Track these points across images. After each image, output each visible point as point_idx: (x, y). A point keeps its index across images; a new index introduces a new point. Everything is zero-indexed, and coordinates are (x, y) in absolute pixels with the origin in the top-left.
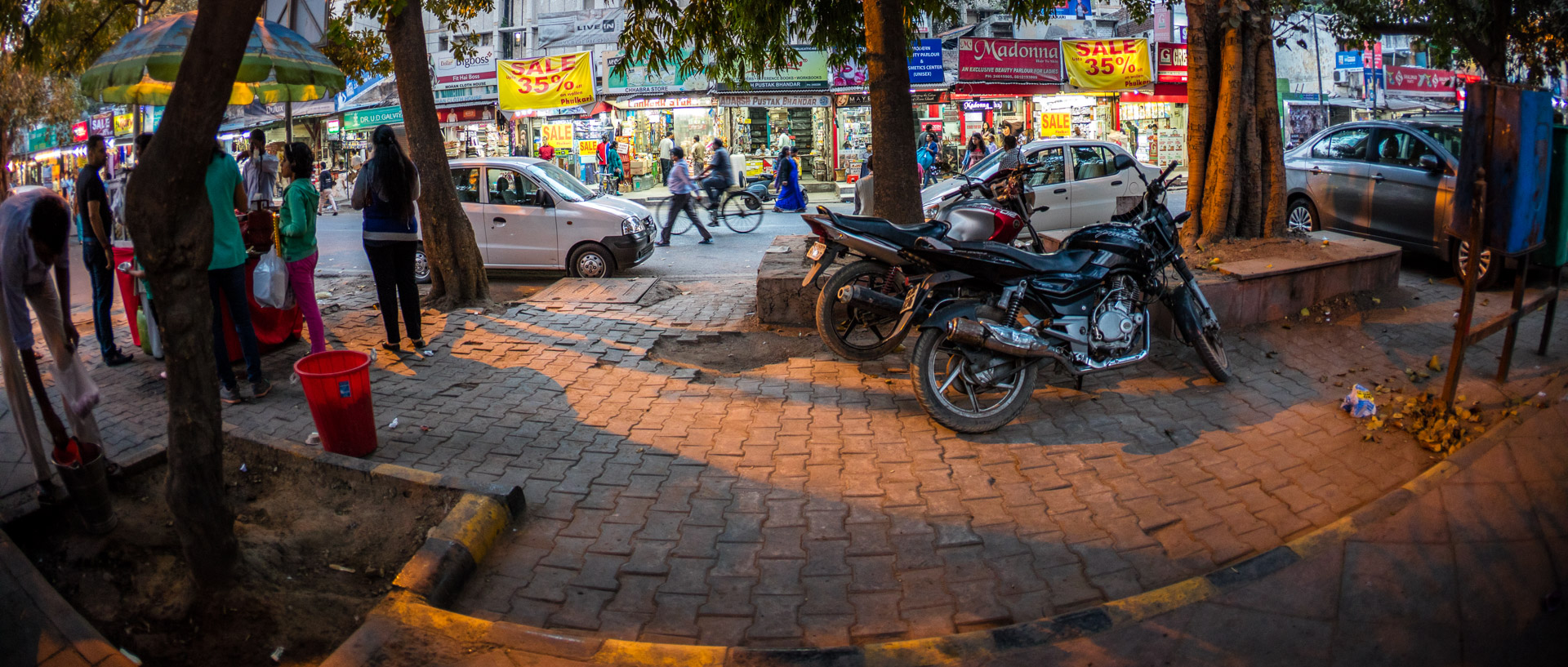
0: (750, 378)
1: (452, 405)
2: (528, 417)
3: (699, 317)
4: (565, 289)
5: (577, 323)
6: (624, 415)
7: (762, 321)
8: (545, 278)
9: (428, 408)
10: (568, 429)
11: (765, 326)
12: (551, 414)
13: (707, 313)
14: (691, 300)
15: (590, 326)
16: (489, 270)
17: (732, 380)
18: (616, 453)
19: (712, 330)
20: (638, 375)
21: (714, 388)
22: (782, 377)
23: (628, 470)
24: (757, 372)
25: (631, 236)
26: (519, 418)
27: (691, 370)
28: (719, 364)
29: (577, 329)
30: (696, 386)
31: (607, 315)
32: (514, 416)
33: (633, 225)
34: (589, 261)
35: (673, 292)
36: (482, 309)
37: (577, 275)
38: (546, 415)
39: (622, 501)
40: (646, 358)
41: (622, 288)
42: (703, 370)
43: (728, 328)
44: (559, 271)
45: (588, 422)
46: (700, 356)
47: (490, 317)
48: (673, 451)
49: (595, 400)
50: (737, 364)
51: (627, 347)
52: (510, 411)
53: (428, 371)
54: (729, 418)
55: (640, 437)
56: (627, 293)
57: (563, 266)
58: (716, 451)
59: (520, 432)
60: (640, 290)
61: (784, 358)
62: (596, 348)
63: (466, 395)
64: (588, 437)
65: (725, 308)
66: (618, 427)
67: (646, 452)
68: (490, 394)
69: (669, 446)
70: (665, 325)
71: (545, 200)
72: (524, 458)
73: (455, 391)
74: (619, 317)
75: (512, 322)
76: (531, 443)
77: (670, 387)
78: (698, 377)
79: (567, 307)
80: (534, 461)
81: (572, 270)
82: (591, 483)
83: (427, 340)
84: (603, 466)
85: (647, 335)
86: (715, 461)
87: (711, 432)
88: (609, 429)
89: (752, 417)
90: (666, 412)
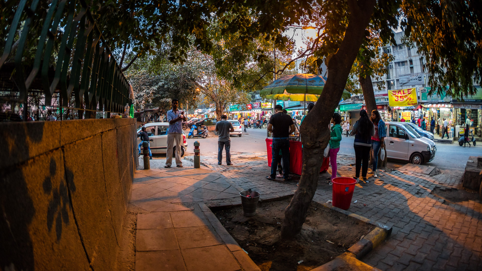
0: (458, 205)
1: (374, 199)
2: (396, 207)
3: (447, 182)
4: (409, 167)
5: (412, 179)
6: (423, 211)
7: (463, 186)
8: (403, 162)
9: (366, 199)
10: (407, 212)
11: (464, 188)
12: (403, 207)
13: (448, 181)
14: (444, 176)
15: (416, 180)
16: (388, 158)
17: (453, 205)
18: (419, 223)
19: (449, 187)
20: (428, 198)
21: (449, 206)
22: (466, 206)
23: (421, 229)
24: (459, 203)
25: (429, 151)
26: (394, 206)
27: (443, 199)
28: (450, 199)
29: (412, 180)
30: (443, 205)
31: (421, 177)
32: (392, 206)
33: (431, 148)
34: (416, 159)
35: (439, 172)
36: (384, 170)
37: (412, 163)
38: (402, 207)
39: (418, 238)
40: (431, 193)
41: (426, 169)
42: (446, 200)
43: (454, 187)
44: (407, 161)
45: (413, 211)
46: (445, 195)
47: (387, 173)
48: (434, 225)
49: (416, 204)
50: (455, 200)
51: (426, 189)
52: (391, 204)
53: (367, 187)
54: (451, 217)
55: (427, 219)
56: (427, 171)
57: (408, 159)
58: (446, 228)
59: (394, 211)
60: (431, 170)
61: (467, 200)
62: (417, 188)
63: (378, 197)
64: (412, 216)
65: (453, 180)
66: (421, 214)
67: (428, 224)
68: (386, 197)
69: (434, 223)
70: (437, 183)
71: (406, 137)
72: (393, 219)
73: (375, 195)
74: (424, 178)
75: (393, 176)
76: (396, 215)
77: (437, 204)
78: (444, 202)
79: (410, 173)
80: (396, 221)
81: (411, 161)
82: (411, 231)
83: (367, 178)
84: (415, 226)
85: (432, 186)
86: (445, 231)
87: (445, 221)
88: (419, 215)
89: (457, 218)
90: (434, 212)
